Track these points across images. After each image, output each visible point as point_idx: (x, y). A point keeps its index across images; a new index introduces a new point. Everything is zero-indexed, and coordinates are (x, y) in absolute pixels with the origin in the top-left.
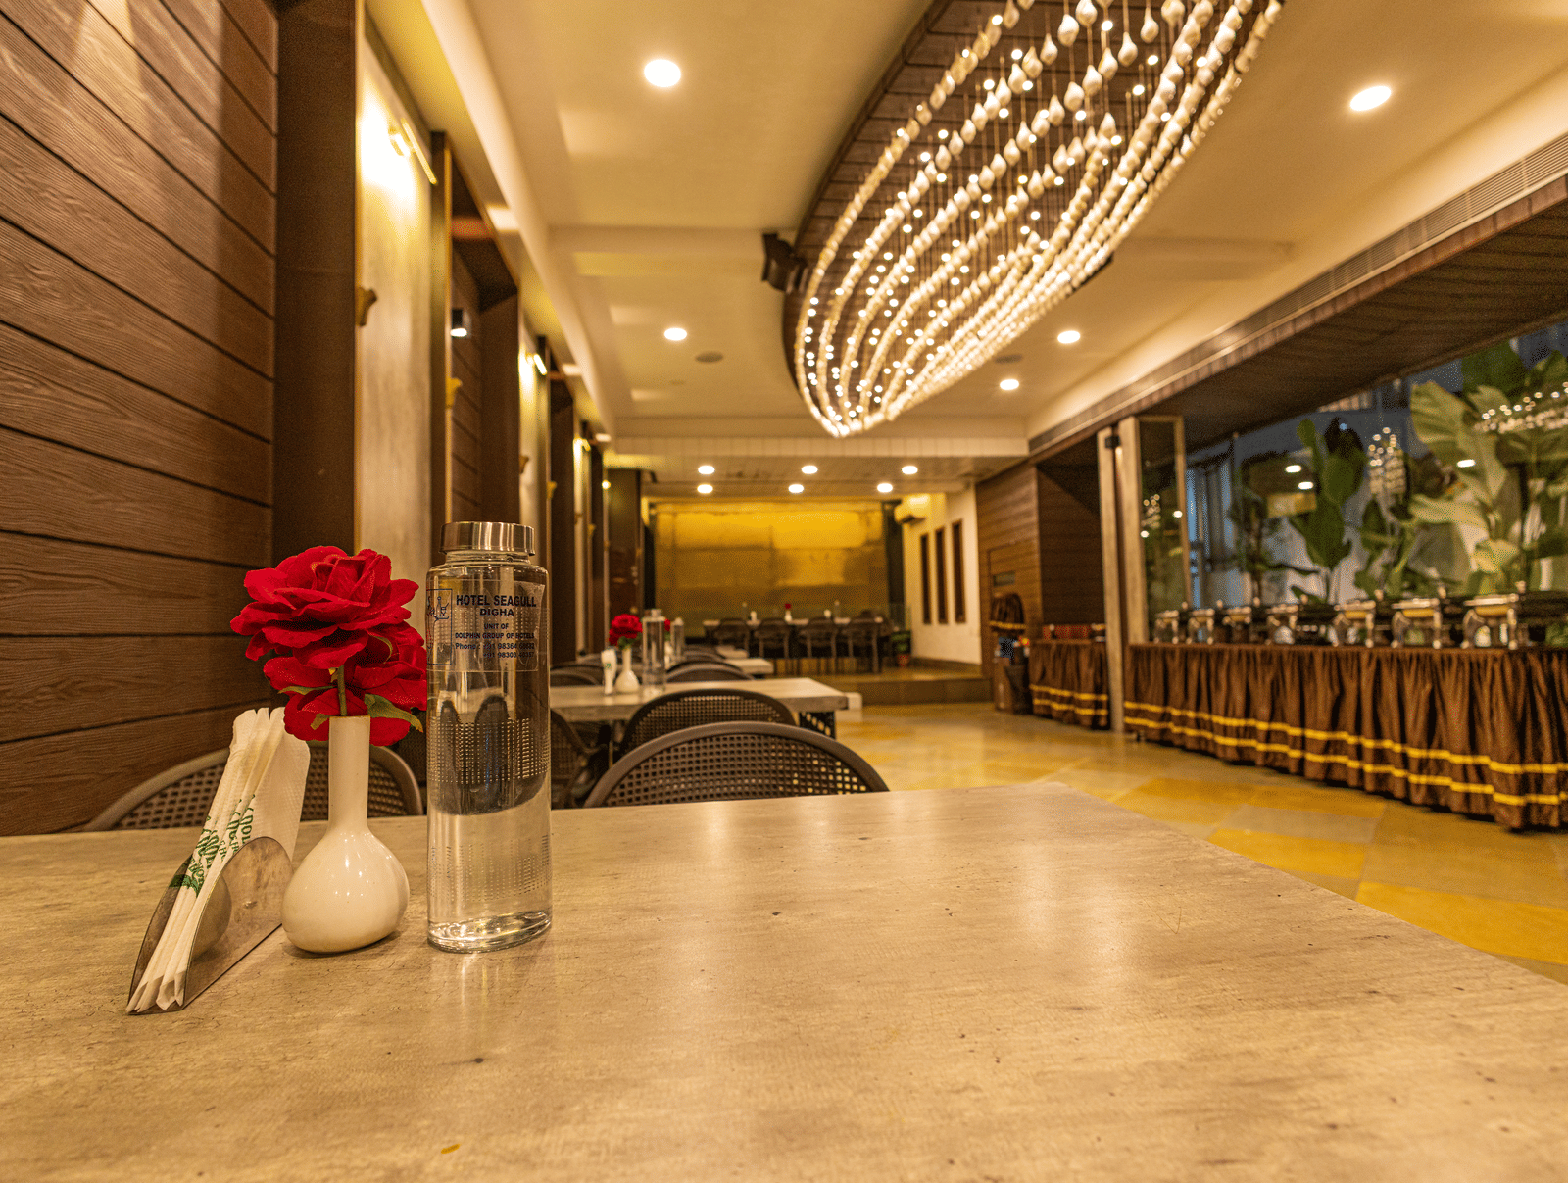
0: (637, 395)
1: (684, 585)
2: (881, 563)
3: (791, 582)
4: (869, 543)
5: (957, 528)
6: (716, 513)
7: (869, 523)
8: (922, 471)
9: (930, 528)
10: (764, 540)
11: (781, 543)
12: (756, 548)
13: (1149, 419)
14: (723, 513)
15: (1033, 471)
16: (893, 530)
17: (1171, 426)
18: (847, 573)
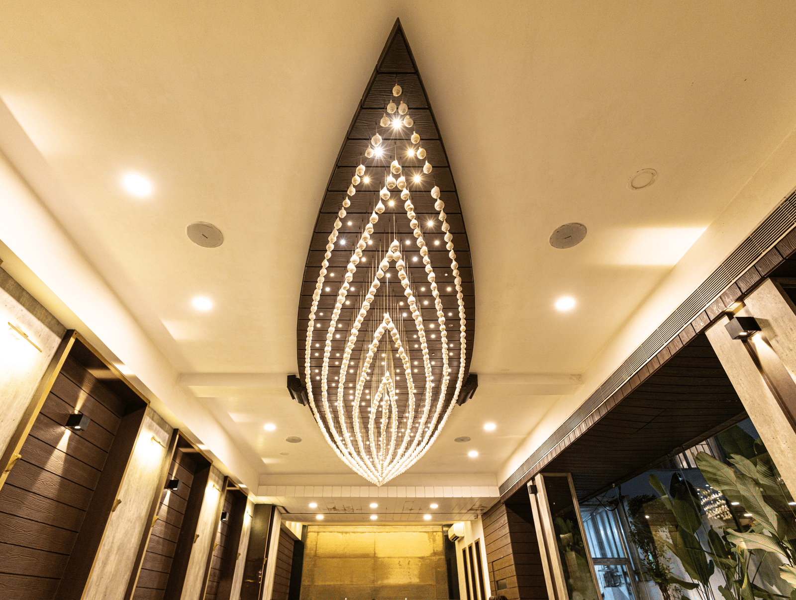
0: (266, 461)
1: (319, 582)
2: (443, 569)
3: (387, 582)
4: (435, 554)
5: (477, 544)
6: (342, 533)
7: (434, 540)
8: (441, 507)
9: (465, 544)
10: (370, 551)
11: (380, 554)
12: (365, 556)
13: (547, 474)
14: (346, 533)
15: (504, 507)
16: (450, 545)
17: (566, 478)
18: (421, 576)
